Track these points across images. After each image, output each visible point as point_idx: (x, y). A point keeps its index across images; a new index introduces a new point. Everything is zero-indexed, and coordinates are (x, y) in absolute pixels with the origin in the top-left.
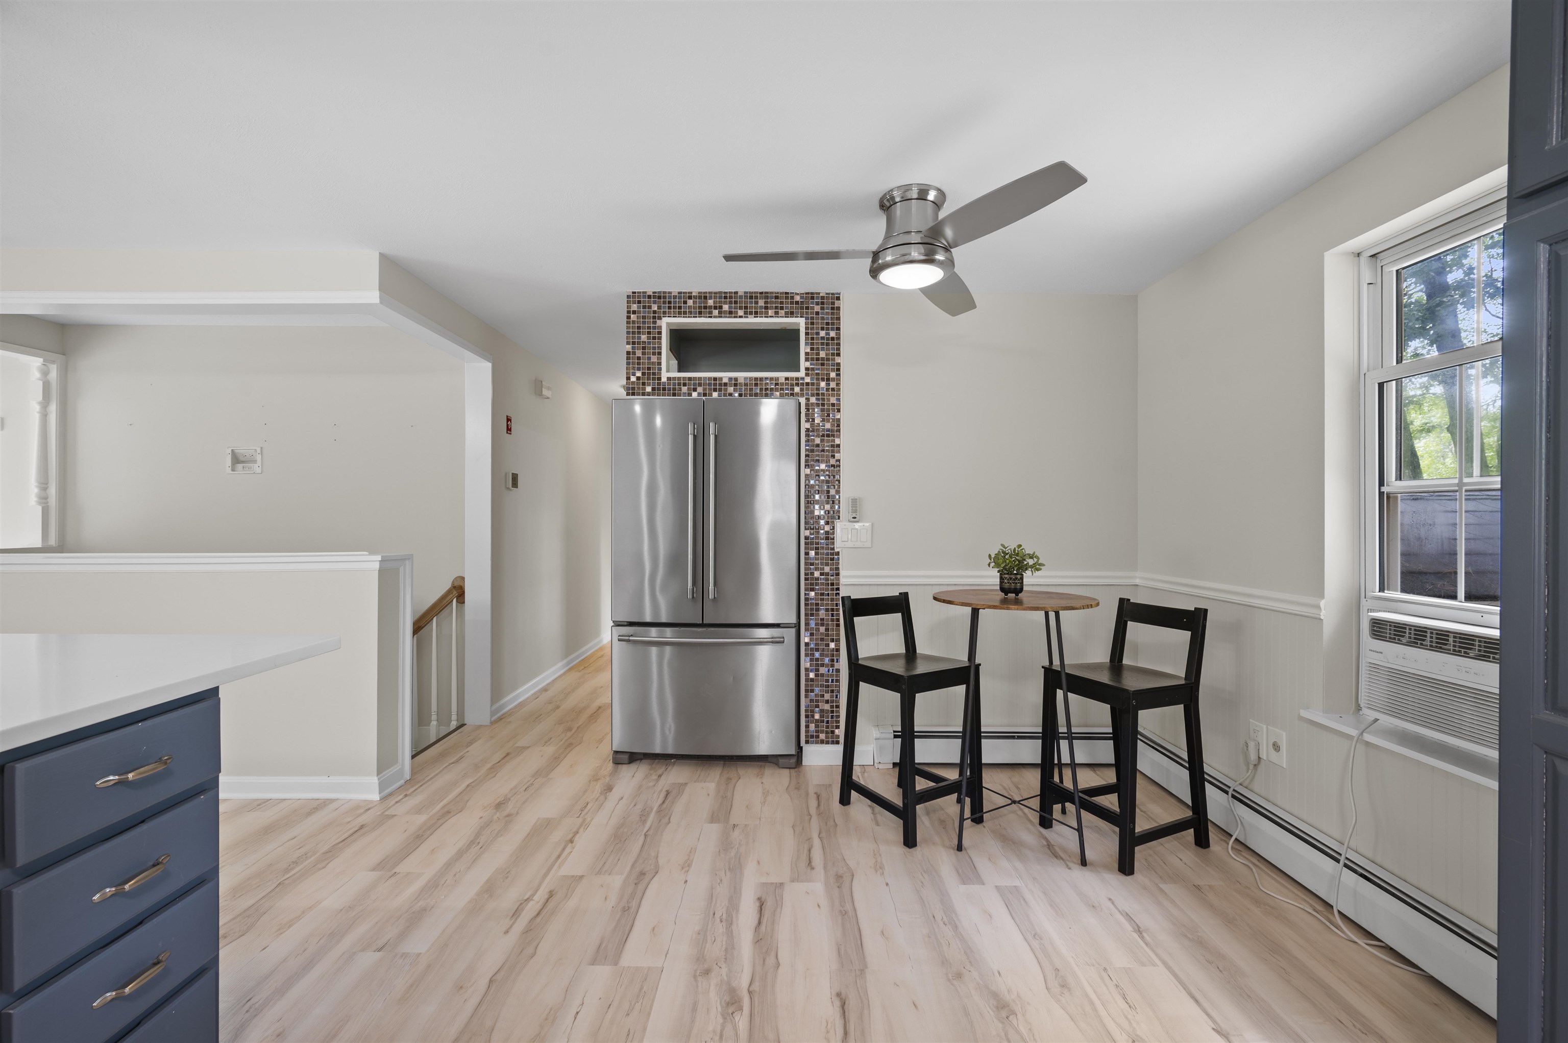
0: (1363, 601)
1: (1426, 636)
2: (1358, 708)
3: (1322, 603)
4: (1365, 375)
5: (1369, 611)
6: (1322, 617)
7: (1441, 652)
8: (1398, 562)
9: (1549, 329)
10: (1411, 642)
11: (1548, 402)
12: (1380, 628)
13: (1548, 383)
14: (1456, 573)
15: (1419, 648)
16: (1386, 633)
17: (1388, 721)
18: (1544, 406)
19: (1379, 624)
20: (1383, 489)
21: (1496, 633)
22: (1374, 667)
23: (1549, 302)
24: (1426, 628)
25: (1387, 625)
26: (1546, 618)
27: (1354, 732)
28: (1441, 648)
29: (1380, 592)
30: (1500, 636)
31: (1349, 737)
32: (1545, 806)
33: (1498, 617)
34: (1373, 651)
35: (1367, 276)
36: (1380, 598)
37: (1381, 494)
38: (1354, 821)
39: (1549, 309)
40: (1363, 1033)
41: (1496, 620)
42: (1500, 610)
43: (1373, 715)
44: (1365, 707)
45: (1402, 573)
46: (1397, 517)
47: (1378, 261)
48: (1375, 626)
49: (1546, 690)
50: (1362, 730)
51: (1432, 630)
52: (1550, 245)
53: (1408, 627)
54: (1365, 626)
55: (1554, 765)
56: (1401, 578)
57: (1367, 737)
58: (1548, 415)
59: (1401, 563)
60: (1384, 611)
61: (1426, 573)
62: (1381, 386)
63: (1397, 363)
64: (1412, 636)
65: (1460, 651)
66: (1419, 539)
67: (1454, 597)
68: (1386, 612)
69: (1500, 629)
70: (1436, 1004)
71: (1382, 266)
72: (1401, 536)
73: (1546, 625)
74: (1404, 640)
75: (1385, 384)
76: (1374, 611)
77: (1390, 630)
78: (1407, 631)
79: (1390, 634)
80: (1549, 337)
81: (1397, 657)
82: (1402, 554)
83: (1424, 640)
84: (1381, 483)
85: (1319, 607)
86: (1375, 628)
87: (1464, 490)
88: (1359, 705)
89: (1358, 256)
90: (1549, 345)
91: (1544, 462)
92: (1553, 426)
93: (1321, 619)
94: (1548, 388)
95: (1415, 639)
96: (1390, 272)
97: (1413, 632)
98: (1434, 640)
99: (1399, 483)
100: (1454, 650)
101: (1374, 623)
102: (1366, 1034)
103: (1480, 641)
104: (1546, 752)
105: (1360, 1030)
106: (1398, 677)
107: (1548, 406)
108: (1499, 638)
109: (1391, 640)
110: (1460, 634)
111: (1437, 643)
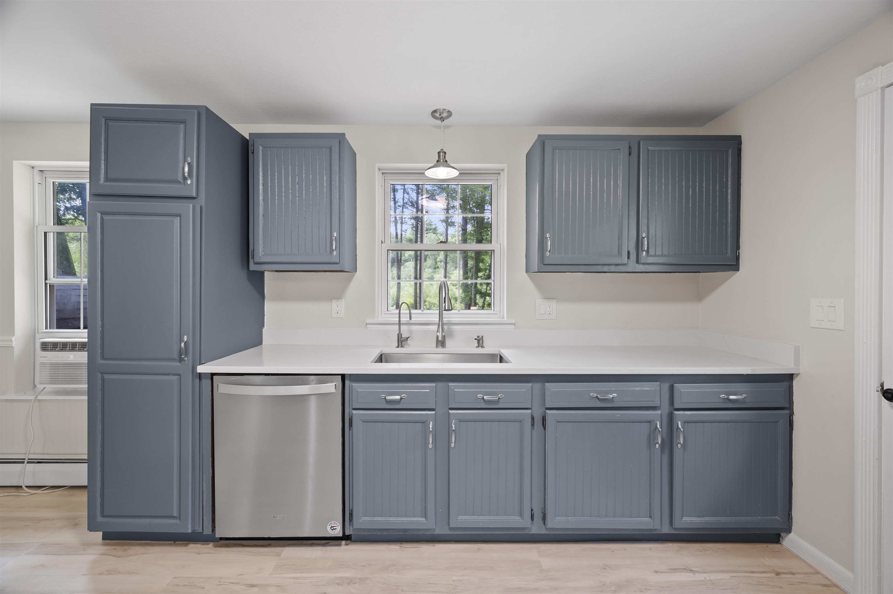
0: (37, 335)
1: (76, 346)
2: (35, 386)
3: (13, 339)
4: (37, 226)
5: (40, 339)
6: (13, 346)
7: (74, 351)
8: (54, 314)
9: (101, 240)
10: (60, 350)
11: (101, 263)
12: (45, 346)
13: (101, 257)
14: (80, 318)
15: (64, 351)
16: (49, 348)
17: (49, 387)
18: (100, 264)
19: (45, 344)
20: (47, 282)
21: (86, 340)
22: (43, 364)
23: (101, 232)
24: (67, 342)
25: (49, 344)
26: (101, 331)
27: (32, 398)
28: (73, 349)
29: (45, 329)
30: (88, 341)
31: (29, 401)
32: (101, 390)
33: (87, 334)
34: (42, 357)
35: (38, 179)
36: (46, 332)
37: (46, 284)
38: (33, 437)
39: (101, 234)
40: (38, 523)
41: (86, 335)
42: (88, 331)
43: (43, 386)
44: (38, 384)
45: (57, 319)
46: (54, 294)
47: (44, 174)
48: (43, 345)
49: (101, 354)
50: (36, 395)
51: (70, 343)
52: (101, 214)
53: (68, 343)
54: (38, 346)
55: (103, 376)
56: (56, 322)
57: (40, 398)
58: (101, 267)
59: (56, 315)
60: (48, 338)
61: (69, 319)
62: (45, 234)
63: (54, 225)
64: (61, 347)
65: (81, 349)
66: (64, 304)
67: (79, 328)
68: (49, 338)
69: (88, 338)
70: (71, 495)
71: (45, 177)
72: (56, 302)
73: (101, 333)
74: (57, 349)
75: (47, 233)
76: (41, 339)
77: (51, 346)
78: (59, 345)
79: (51, 348)
80: (101, 243)
81: (54, 357)
82: (57, 311)
83: (66, 348)
84: (46, 279)
85: (11, 341)
86: (43, 346)
87: (83, 284)
88: (35, 385)
89: (33, 168)
90: (101, 245)
91: (100, 282)
92: (102, 271)
93: (13, 347)
94: (101, 259)
95: (62, 348)
96: (49, 181)
97: (61, 345)
98: (70, 347)
99: (54, 279)
100: (79, 350)
101: (43, 344)
102: (39, 522)
103: (79, 344)
104: (101, 373)
105: (36, 523)
106: (55, 366)
107: (101, 264)
108: (87, 342)
109: (51, 350)
110: (81, 342)
111: (72, 348)
